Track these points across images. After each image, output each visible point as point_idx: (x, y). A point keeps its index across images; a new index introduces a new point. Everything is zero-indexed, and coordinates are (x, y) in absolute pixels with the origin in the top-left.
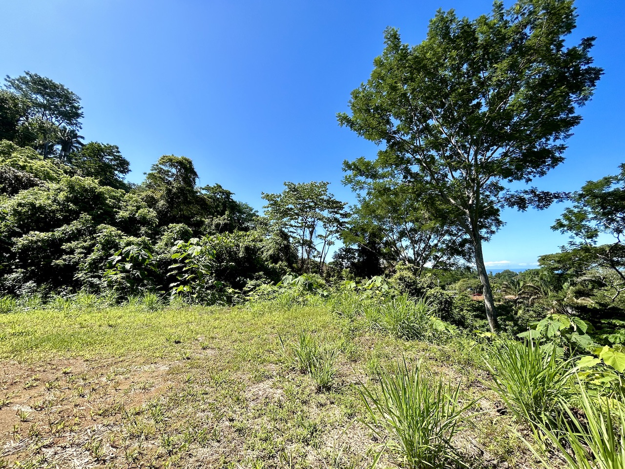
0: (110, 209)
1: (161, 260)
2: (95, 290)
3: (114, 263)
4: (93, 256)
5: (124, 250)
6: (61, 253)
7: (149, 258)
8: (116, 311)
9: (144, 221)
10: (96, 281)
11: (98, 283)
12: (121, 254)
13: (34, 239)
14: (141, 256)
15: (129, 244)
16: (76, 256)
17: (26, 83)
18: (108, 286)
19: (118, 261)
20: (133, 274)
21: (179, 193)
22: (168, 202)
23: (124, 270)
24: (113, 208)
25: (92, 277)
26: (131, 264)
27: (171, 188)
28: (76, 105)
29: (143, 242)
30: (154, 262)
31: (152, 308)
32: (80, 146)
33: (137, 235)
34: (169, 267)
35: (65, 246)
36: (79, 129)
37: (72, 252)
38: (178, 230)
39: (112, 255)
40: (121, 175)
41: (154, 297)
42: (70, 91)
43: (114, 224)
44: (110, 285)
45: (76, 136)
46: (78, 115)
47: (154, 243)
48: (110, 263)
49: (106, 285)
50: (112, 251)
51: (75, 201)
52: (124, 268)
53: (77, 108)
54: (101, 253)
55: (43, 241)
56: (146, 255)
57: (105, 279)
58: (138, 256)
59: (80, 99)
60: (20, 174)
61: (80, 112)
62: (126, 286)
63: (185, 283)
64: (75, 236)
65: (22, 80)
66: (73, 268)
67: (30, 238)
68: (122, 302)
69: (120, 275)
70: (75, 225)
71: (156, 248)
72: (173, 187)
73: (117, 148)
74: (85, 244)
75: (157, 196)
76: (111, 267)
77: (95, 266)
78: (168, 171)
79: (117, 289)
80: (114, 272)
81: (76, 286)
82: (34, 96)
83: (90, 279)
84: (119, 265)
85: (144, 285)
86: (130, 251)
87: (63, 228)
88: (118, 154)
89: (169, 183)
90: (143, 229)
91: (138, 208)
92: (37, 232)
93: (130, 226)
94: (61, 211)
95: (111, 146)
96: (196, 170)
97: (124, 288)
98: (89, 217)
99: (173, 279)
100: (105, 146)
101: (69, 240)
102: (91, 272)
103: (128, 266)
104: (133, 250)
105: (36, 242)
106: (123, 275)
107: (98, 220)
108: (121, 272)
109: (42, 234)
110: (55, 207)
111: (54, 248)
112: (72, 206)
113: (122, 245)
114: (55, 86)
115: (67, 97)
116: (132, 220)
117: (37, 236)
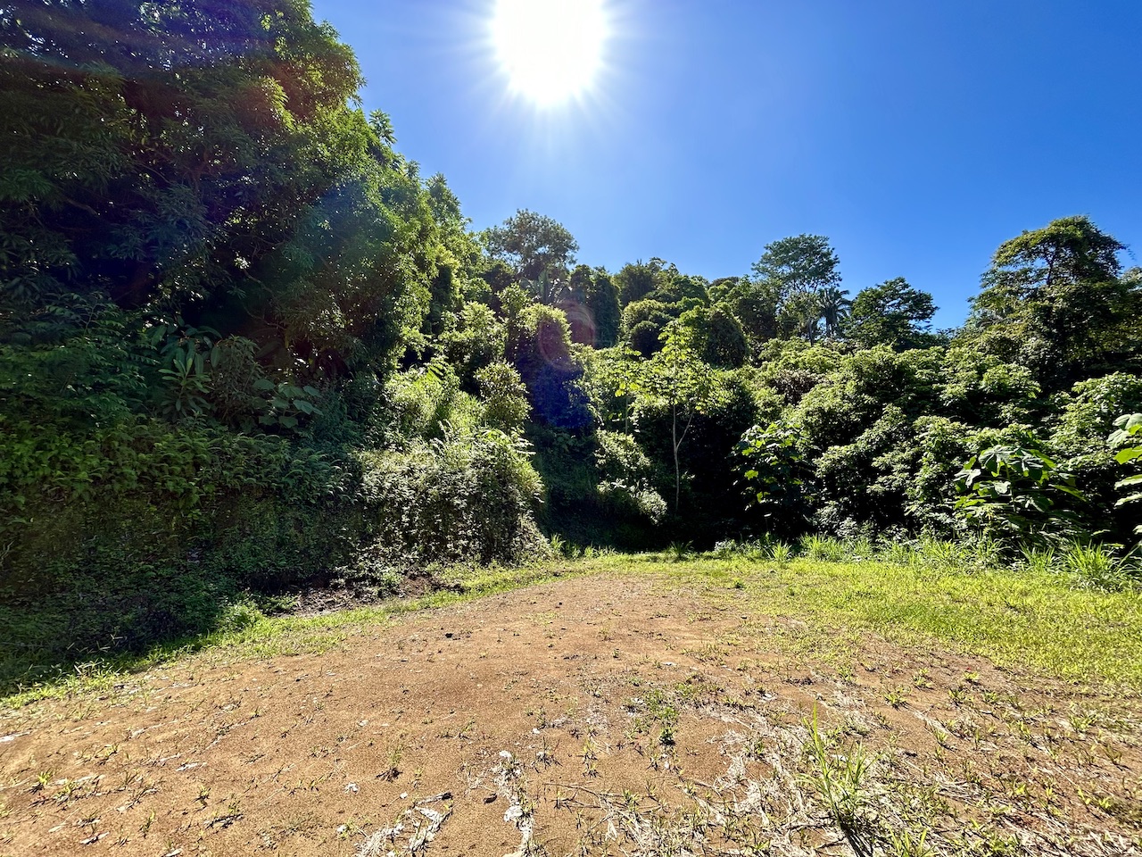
0: (926, 388)
1: (1080, 470)
2: (947, 534)
3: (968, 484)
4: (924, 474)
5: (981, 457)
6: (873, 474)
7: (1047, 468)
8: (1011, 581)
9: (1004, 393)
10: (942, 517)
11: (948, 521)
12: (977, 465)
13: (836, 457)
14: (1026, 465)
15: (985, 444)
16: (898, 478)
17: (769, 261)
18: (970, 527)
19: (976, 480)
20: (1017, 505)
21: (1073, 305)
22: (1048, 336)
23: (993, 497)
24: (930, 383)
25: (934, 510)
26: (1007, 483)
27: (1047, 303)
28: (825, 251)
30: (1065, 476)
31: (1100, 583)
32: (847, 306)
33: (998, 424)
34: (1118, 485)
35: (877, 462)
36: (839, 282)
37: (888, 470)
38: (1105, 391)
39: (958, 469)
40: (922, 324)
42: (813, 237)
43: (940, 411)
45: (838, 295)
46: (832, 264)
47: (1046, 435)
48: (961, 484)
49: (965, 526)
50: (956, 462)
51: (869, 389)
52: (993, 491)
53: (827, 255)
54: (938, 467)
55: (846, 458)
56: (1037, 462)
57: (959, 515)
58: (1018, 466)
59: (826, 239)
60: (796, 374)
61: (832, 257)
62: (1011, 528)
64: (886, 444)
65: (767, 259)
66: (895, 498)
67: (831, 457)
68: (1013, 562)
69: (988, 507)
70: (880, 427)
71: (1054, 442)
72: (1052, 300)
73: (902, 281)
74: (904, 455)
75: (1015, 331)
76: (966, 491)
77: (932, 491)
78: (1025, 272)
79: (993, 535)
80: (974, 502)
81: (912, 526)
82: (780, 270)
83: (933, 515)
84: (982, 488)
85: (1051, 528)
86: (995, 457)
87: (865, 435)
88: (907, 290)
89: (1035, 295)
90: (1007, 410)
91: (981, 370)
92: (837, 447)
93: (976, 409)
94: (856, 409)
95: (891, 283)
96: (1105, 233)
97: (1006, 534)
98: (897, 410)
100: (883, 287)
101: (878, 453)
102: (929, 501)
103: (1002, 487)
104: (1003, 455)
105: (839, 461)
106: (997, 505)
107: (912, 411)
108: (989, 500)
109: (844, 449)
110: (847, 406)
111: (863, 466)
112: (868, 399)
113: (974, 448)
114: (796, 242)
115: (812, 247)
116: (975, 396)
117: (837, 452)
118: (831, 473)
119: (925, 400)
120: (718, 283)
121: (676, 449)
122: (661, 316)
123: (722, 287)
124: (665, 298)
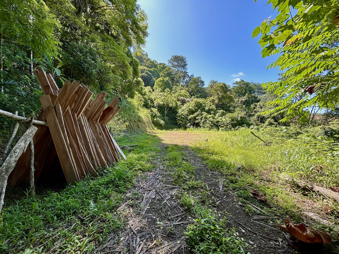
1: (217, 121)
4: (203, 120)
6: (196, 119)
7: (214, 121)
8: (209, 132)
9: (212, 110)
10: (204, 126)
15: (209, 118)
16: (200, 120)
17: (172, 60)
20: (211, 125)
21: (222, 97)
22: (218, 101)
24: (204, 106)
26: (211, 122)
27: (219, 96)
29: (212, 116)
33: (211, 114)
34: (219, 123)
35: (197, 118)
36: (187, 70)
37: (198, 119)
38: (221, 112)
41: (216, 129)
42: (183, 57)
43: (205, 111)
44: (207, 127)
45: (186, 73)
46: (186, 65)
47: (215, 116)
50: (206, 119)
51: (197, 106)
52: (209, 123)
53: (185, 62)
54: (204, 120)
59: (186, 58)
61: (186, 63)
62: (210, 127)
63: (222, 127)
64: (198, 116)
66: (198, 123)
68: (210, 130)
69: (209, 125)
70: (198, 112)
71: (215, 117)
73: (200, 77)
74: (200, 117)
77: (203, 123)
81: (200, 127)
82: (174, 63)
85: (213, 127)
87: (195, 113)
88: (200, 80)
90: (212, 112)
91: (210, 106)
93: (209, 112)
95: (198, 77)
98: (200, 110)
99: (220, 126)
101: (197, 116)
104: (211, 119)
107: (202, 111)
109: (193, 115)
110: (193, 108)
111: (195, 118)
112: (196, 108)
113: (208, 118)
114: (179, 57)
115: (182, 59)
116: (209, 109)
117: (192, 116)
118: (190, 119)
119: (203, 110)
120: (161, 64)
121: (166, 113)
122: (148, 73)
123: (161, 66)
124: (148, 67)
